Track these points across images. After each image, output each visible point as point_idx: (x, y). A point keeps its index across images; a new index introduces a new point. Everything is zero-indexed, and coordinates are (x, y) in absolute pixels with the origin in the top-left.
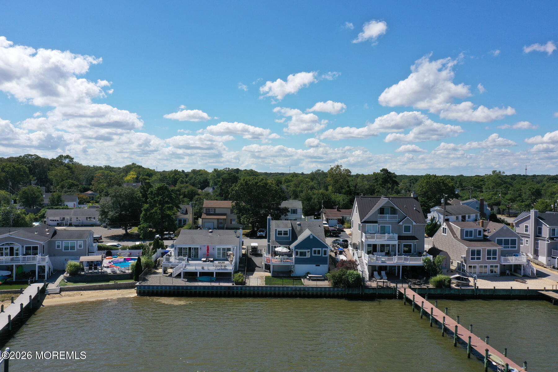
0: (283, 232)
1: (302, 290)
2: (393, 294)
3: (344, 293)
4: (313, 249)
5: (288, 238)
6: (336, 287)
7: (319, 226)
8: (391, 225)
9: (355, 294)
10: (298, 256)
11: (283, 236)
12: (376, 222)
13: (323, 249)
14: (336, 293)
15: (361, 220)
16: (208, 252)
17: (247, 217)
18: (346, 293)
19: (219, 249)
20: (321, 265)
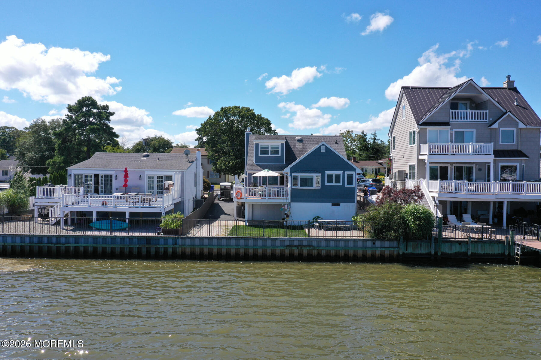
0: (270, 149)
1: (306, 246)
2: (503, 254)
3: (396, 253)
4: (327, 173)
5: (279, 160)
6: (379, 239)
7: (336, 143)
8: (475, 131)
9: (421, 254)
10: (299, 187)
11: (270, 155)
12: (447, 124)
13: (347, 173)
14: (378, 253)
15: (417, 122)
16: (126, 181)
17: (225, 160)
18: (401, 253)
19: (150, 178)
20: (341, 204)
